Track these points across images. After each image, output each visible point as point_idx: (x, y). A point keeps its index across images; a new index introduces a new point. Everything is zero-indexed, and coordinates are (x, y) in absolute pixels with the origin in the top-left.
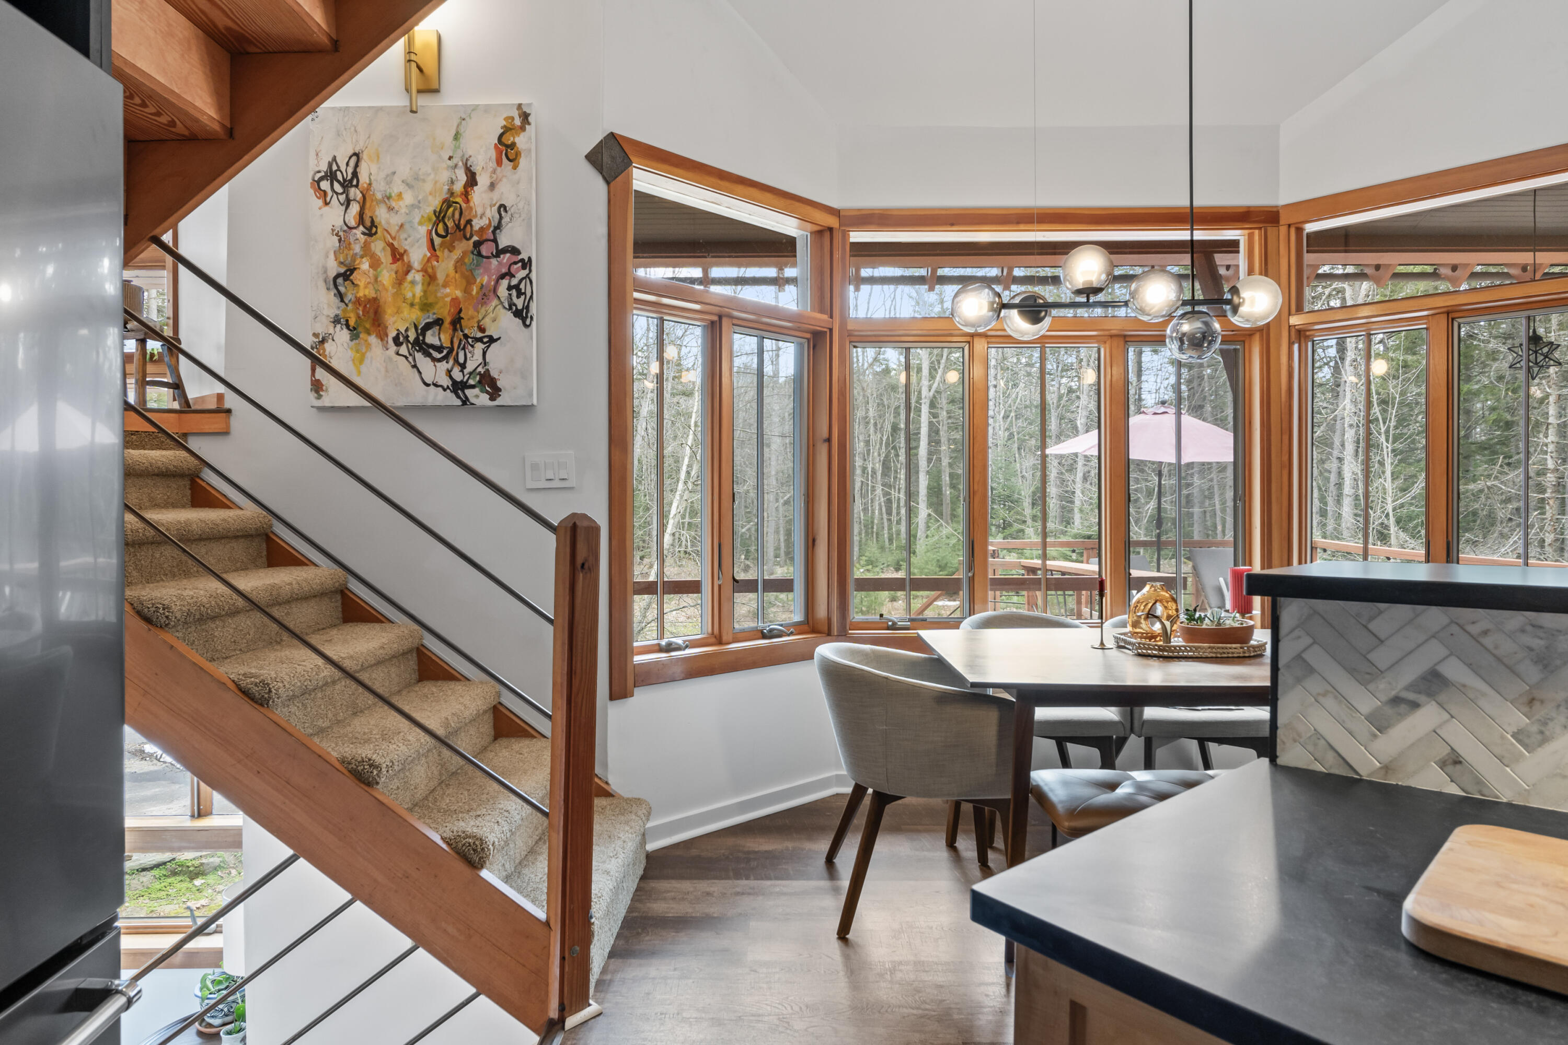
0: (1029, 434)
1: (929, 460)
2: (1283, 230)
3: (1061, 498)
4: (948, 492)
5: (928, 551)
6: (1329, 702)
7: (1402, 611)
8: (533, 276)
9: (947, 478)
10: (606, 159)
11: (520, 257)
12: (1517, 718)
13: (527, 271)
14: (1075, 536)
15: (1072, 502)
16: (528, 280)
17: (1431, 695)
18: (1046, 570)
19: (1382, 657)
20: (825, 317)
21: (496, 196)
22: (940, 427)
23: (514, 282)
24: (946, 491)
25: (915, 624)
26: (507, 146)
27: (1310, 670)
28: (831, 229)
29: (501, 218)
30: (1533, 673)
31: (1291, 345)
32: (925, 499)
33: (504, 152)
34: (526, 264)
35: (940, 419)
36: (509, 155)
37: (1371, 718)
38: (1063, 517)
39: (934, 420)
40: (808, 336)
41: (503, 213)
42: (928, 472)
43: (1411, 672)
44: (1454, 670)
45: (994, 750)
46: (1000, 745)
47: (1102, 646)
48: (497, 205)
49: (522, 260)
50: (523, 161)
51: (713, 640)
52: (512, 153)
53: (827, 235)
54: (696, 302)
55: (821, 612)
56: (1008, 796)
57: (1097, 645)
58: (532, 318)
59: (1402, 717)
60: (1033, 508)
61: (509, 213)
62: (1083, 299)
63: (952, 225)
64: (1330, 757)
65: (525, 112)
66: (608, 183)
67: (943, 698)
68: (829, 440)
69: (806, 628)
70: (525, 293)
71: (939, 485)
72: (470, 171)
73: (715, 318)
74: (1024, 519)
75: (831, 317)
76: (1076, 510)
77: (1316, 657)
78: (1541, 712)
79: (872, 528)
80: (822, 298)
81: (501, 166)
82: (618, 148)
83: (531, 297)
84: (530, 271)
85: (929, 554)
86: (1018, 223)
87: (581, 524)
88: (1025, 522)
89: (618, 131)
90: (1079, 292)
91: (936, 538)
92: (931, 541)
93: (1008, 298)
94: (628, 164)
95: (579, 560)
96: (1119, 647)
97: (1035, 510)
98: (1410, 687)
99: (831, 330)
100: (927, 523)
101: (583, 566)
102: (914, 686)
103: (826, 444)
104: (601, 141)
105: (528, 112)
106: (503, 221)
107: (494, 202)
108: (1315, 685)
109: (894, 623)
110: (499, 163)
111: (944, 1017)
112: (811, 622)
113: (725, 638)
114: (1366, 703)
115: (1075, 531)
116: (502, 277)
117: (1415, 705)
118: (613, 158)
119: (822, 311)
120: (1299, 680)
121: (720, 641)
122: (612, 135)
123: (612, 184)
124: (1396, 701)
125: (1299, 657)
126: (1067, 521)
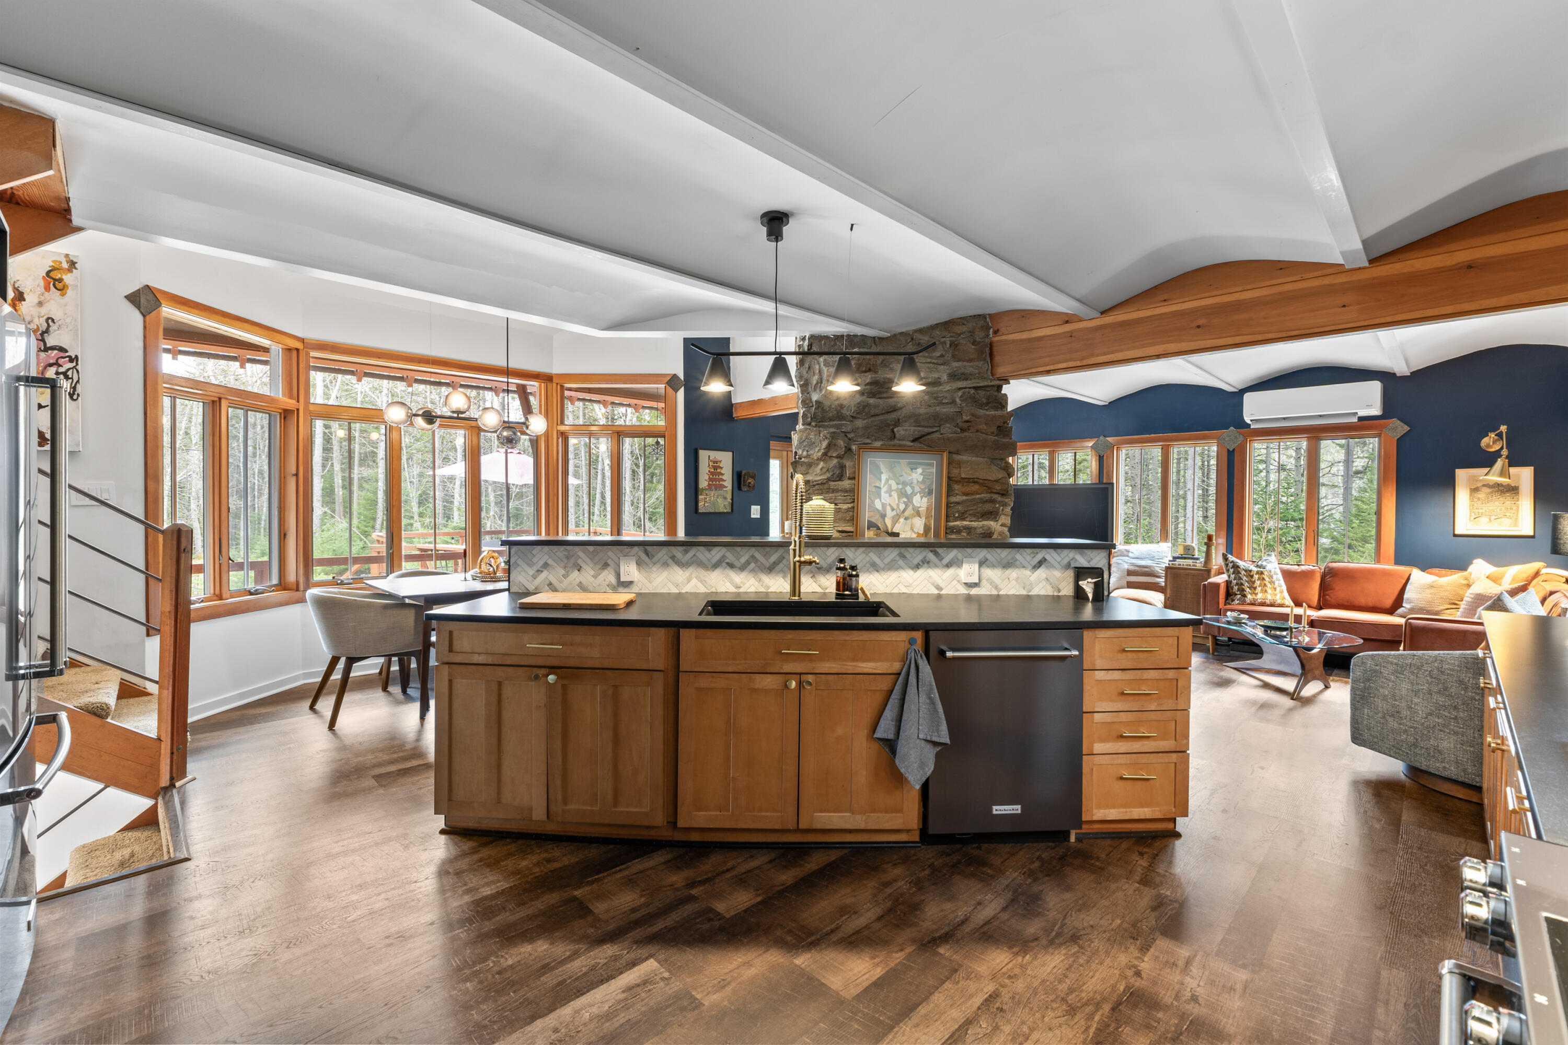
0: (416, 449)
1: (324, 466)
2: (555, 385)
3: (445, 500)
4: (341, 493)
5: (324, 543)
6: (523, 573)
7: (539, 547)
8: (79, 367)
9: (340, 481)
10: (143, 301)
11: (67, 354)
12: (563, 572)
13: (74, 364)
14: (455, 528)
15: (452, 503)
16: (75, 370)
17: (545, 568)
18: (436, 550)
19: (535, 560)
20: (294, 402)
21: (44, 311)
22: (333, 437)
23: (61, 370)
24: (338, 491)
25: (356, 581)
26: (55, 280)
27: (518, 565)
28: (298, 350)
29: (49, 326)
30: (565, 560)
31: (558, 438)
32: (320, 498)
33: (52, 283)
34: (74, 359)
35: (333, 430)
36: (57, 286)
37: (532, 576)
38: (445, 513)
39: (327, 431)
40: (280, 411)
41: (51, 323)
42: (322, 477)
43: (541, 563)
44: (550, 562)
45: (413, 628)
46: (415, 626)
47: (465, 580)
48: (45, 317)
49: (70, 357)
50: (69, 292)
51: (216, 598)
52: (59, 285)
53: (295, 353)
54: (201, 390)
55: (291, 577)
56: (421, 648)
57: (463, 579)
58: (78, 395)
59: (539, 575)
60: (419, 507)
61: (57, 324)
62: (455, 415)
63: (379, 358)
64: (523, 588)
65: (72, 261)
66: (144, 316)
67: (386, 607)
68: (297, 475)
69: (279, 588)
70: (72, 378)
71: (332, 486)
72: (18, 290)
73: (217, 399)
74: (411, 515)
75: (298, 402)
76: (455, 509)
77: (520, 562)
78: (567, 569)
79: (259, 523)
80: (291, 389)
81: (49, 292)
82: (152, 295)
83: (78, 381)
84: (77, 364)
85: (325, 545)
86: (419, 363)
87: (183, 529)
88: (412, 517)
89: (150, 284)
90: (453, 412)
91: (332, 531)
92: (326, 534)
93: (416, 409)
94: (160, 305)
95: (183, 547)
96: (474, 579)
97: (421, 509)
98: (541, 567)
99: (298, 410)
100: (322, 520)
101: (184, 550)
102: (370, 602)
103: (295, 477)
104: (139, 290)
105: (75, 260)
106: (51, 329)
107: (42, 315)
108: (519, 569)
109: (342, 581)
110: (47, 289)
111: (393, 738)
112: (283, 584)
113: (224, 596)
114: (531, 572)
115: (455, 524)
116: (51, 365)
117: (542, 571)
118: (148, 301)
119: (291, 397)
120: (515, 568)
121: (220, 598)
122: (148, 286)
123: (148, 317)
124: (538, 571)
125: (515, 562)
126: (448, 517)
